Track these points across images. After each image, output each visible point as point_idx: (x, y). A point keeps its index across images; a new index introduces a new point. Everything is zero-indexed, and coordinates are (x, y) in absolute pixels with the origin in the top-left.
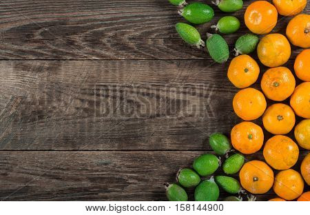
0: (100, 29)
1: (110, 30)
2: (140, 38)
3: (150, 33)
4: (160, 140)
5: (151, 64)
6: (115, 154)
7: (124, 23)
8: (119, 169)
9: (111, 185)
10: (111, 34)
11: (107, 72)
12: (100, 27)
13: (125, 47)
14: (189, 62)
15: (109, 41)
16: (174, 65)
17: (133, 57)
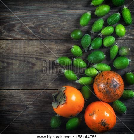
0: (13, 23)
1: (19, 23)
2: (35, 28)
3: (40, 25)
4: (45, 84)
5: (41, 42)
6: (21, 91)
7: (26, 20)
8: (24, 100)
9: (19, 108)
10: (19, 25)
11: (17, 46)
12: (13, 21)
13: (27, 33)
14: (61, 41)
15: (18, 29)
16: (53, 43)
17: (31, 38)
